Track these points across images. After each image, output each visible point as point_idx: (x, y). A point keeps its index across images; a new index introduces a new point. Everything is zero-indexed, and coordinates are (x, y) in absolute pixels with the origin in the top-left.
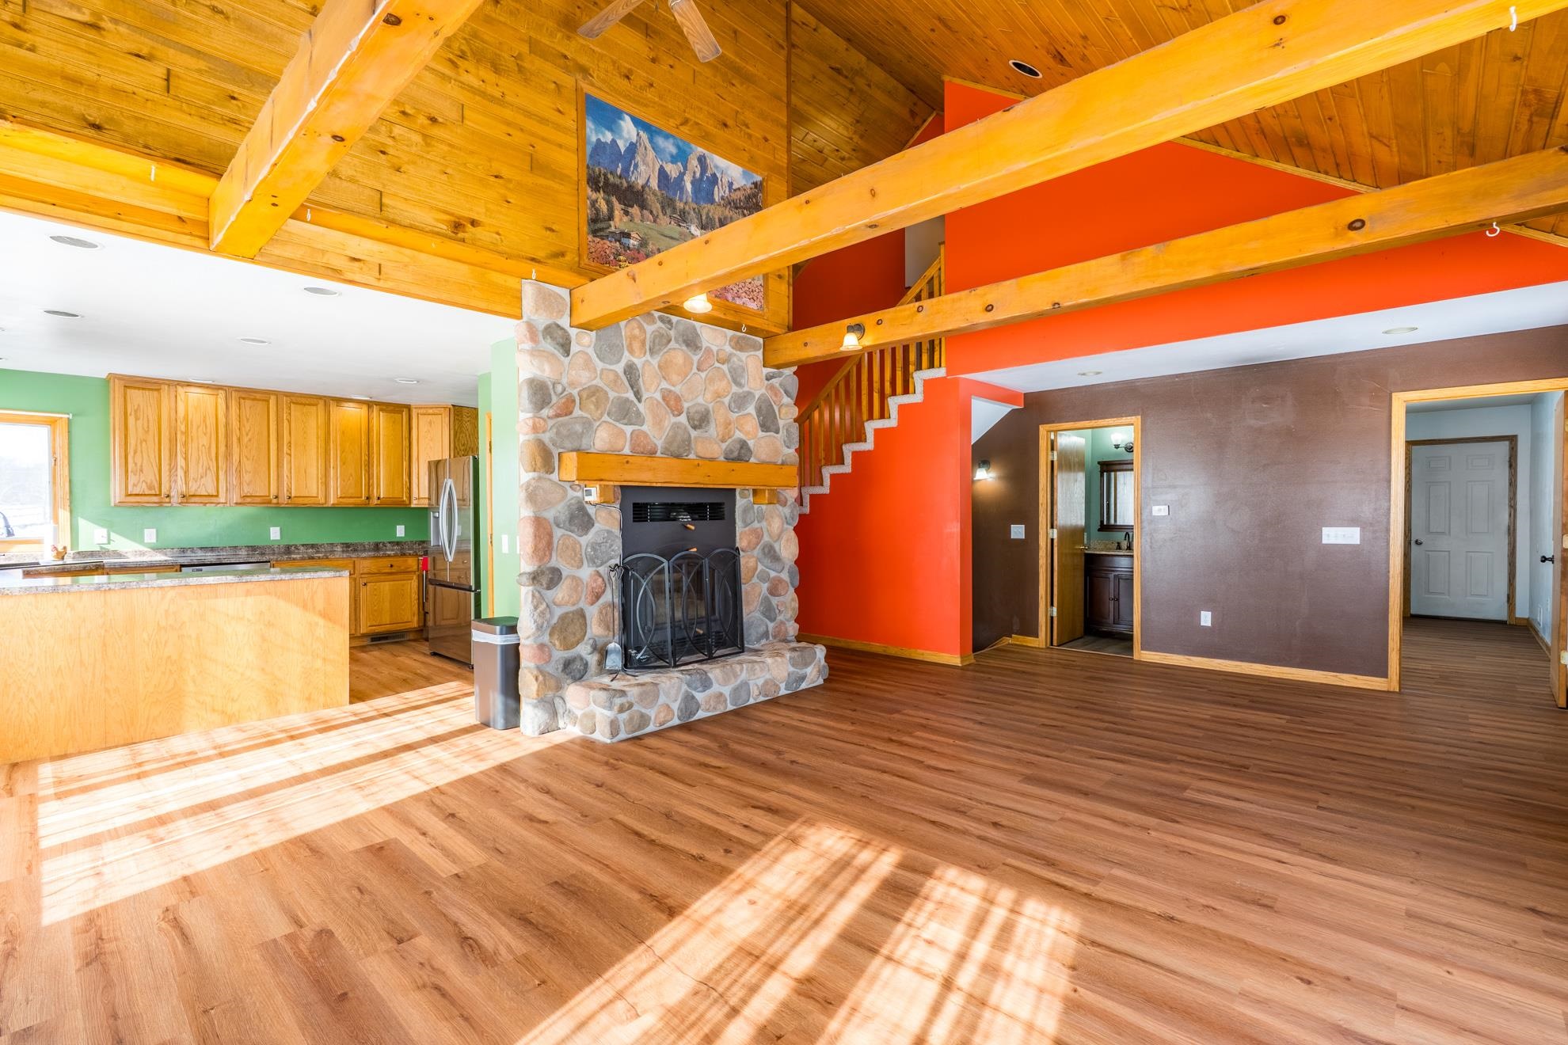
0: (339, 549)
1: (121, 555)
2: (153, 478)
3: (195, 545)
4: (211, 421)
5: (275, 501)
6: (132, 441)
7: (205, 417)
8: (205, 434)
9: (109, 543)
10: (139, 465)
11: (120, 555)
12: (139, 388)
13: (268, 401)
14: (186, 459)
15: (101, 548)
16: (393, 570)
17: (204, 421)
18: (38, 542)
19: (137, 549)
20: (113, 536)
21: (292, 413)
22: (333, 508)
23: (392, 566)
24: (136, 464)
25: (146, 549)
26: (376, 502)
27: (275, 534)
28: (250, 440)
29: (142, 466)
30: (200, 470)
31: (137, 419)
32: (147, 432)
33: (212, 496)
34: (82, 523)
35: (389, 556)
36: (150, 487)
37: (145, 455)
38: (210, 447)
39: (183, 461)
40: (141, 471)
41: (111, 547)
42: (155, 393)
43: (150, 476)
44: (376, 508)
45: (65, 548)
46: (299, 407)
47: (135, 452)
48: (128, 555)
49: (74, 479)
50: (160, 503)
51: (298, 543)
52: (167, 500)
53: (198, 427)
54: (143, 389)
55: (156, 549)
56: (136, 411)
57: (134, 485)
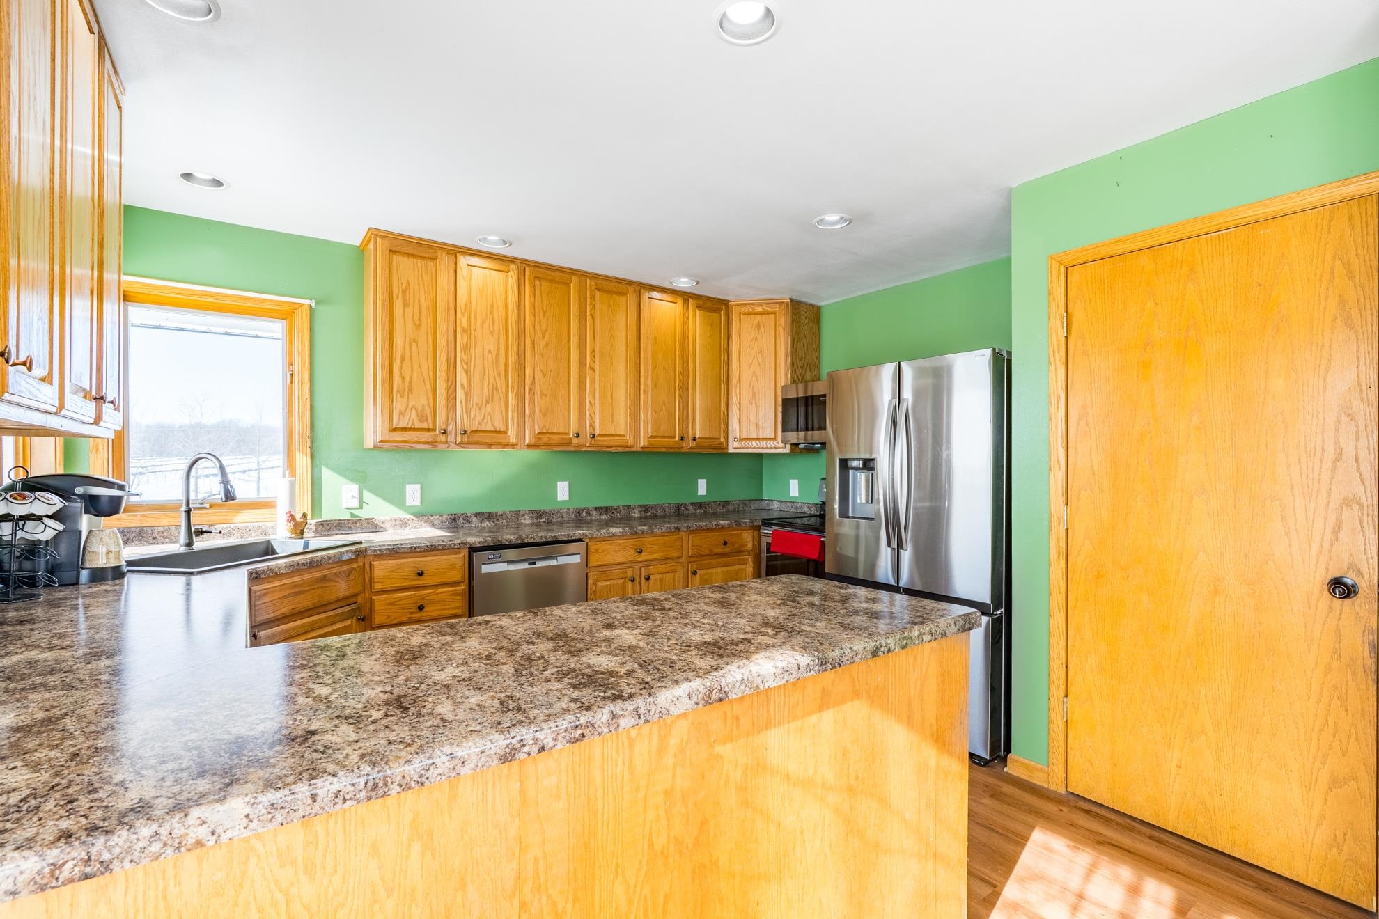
0: (636, 514)
1: (376, 526)
2: (426, 403)
3: (470, 511)
4: (499, 313)
5: (575, 441)
6: (399, 341)
7: (492, 306)
8: (492, 333)
9: (361, 507)
10: (407, 379)
11: (373, 526)
12: (408, 255)
13: (568, 284)
14: (467, 372)
15: (352, 515)
16: (727, 550)
17: (491, 313)
18: (268, 505)
19: (396, 516)
20: (367, 495)
21: (598, 306)
22: (646, 453)
23: (725, 543)
24: (403, 378)
25: (408, 516)
26: (692, 444)
27: (562, 491)
28: (547, 345)
29: (411, 383)
30: (486, 391)
31: (405, 305)
32: (418, 327)
33: (500, 432)
34: (327, 475)
35: (723, 528)
36: (422, 418)
37: (416, 366)
38: (498, 354)
39: (464, 375)
40: (410, 390)
41: (364, 514)
42: (430, 264)
43: (420, 400)
44: (691, 454)
45: (304, 516)
46: (605, 295)
47: (403, 360)
48: (386, 526)
49: (317, 404)
50: (434, 443)
51: (591, 505)
52: (443, 438)
53: (483, 323)
54: (414, 256)
55: (422, 516)
56: (404, 291)
57: (401, 413)
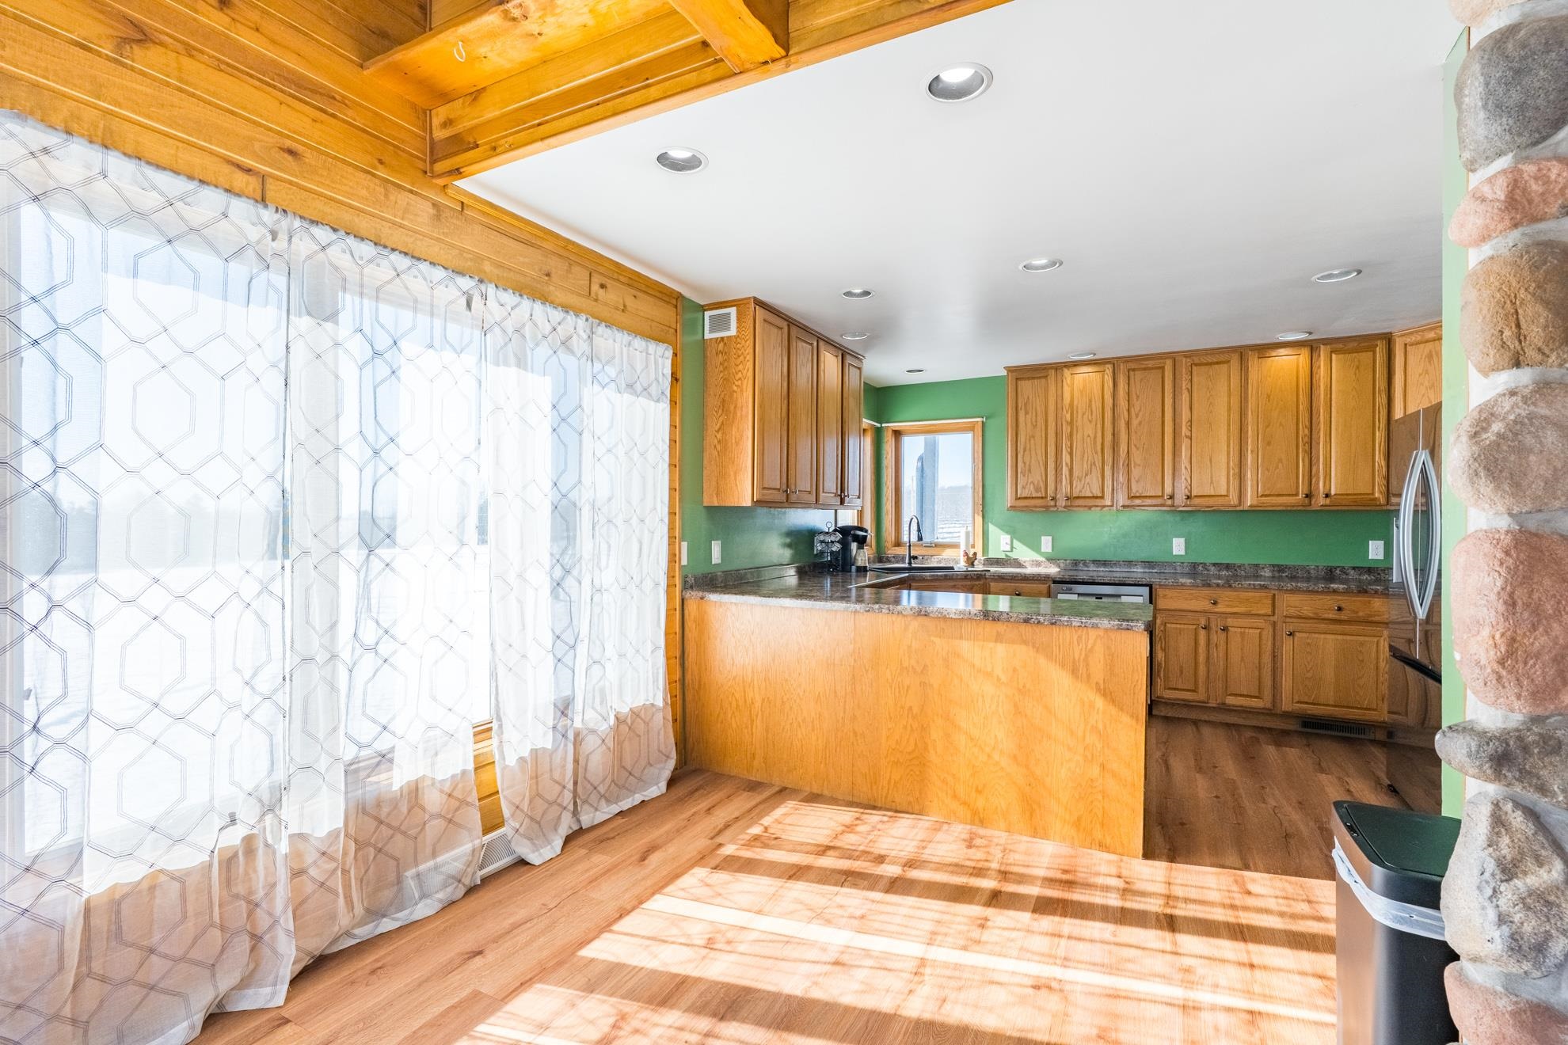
0: (1267, 573)
1: (1020, 564)
2: (1040, 478)
3: (1088, 558)
4: (1096, 405)
5: (1169, 502)
6: (1022, 438)
7: (1090, 401)
8: (1090, 422)
9: (1012, 551)
10: (1028, 463)
11: (1018, 564)
12: (1028, 379)
13: (1162, 368)
14: (1071, 454)
15: (1006, 555)
16: (1343, 616)
17: (1090, 406)
18: (955, 546)
19: (1034, 559)
20: (1016, 543)
21: (1195, 379)
22: (1253, 512)
23: (1340, 609)
24: (1025, 463)
25: (1041, 559)
26: (1321, 501)
27: (1178, 547)
28: (1140, 423)
29: (1030, 466)
30: (1085, 466)
31: (1027, 413)
32: (1035, 426)
33: (1097, 497)
34: (992, 528)
35: (1335, 591)
36: (1037, 490)
37: (1033, 453)
38: (1095, 437)
39: (1068, 457)
40: (1030, 471)
41: (1013, 555)
42: (1043, 381)
43: (1037, 476)
44: (1323, 512)
45: (975, 554)
46: (1203, 369)
47: (1025, 450)
48: (1026, 564)
49: (987, 483)
50: (1047, 507)
51: (1208, 561)
52: (1052, 503)
53: (1084, 414)
54: (1033, 378)
55: (1051, 559)
56: (1026, 404)
57: (1024, 488)
